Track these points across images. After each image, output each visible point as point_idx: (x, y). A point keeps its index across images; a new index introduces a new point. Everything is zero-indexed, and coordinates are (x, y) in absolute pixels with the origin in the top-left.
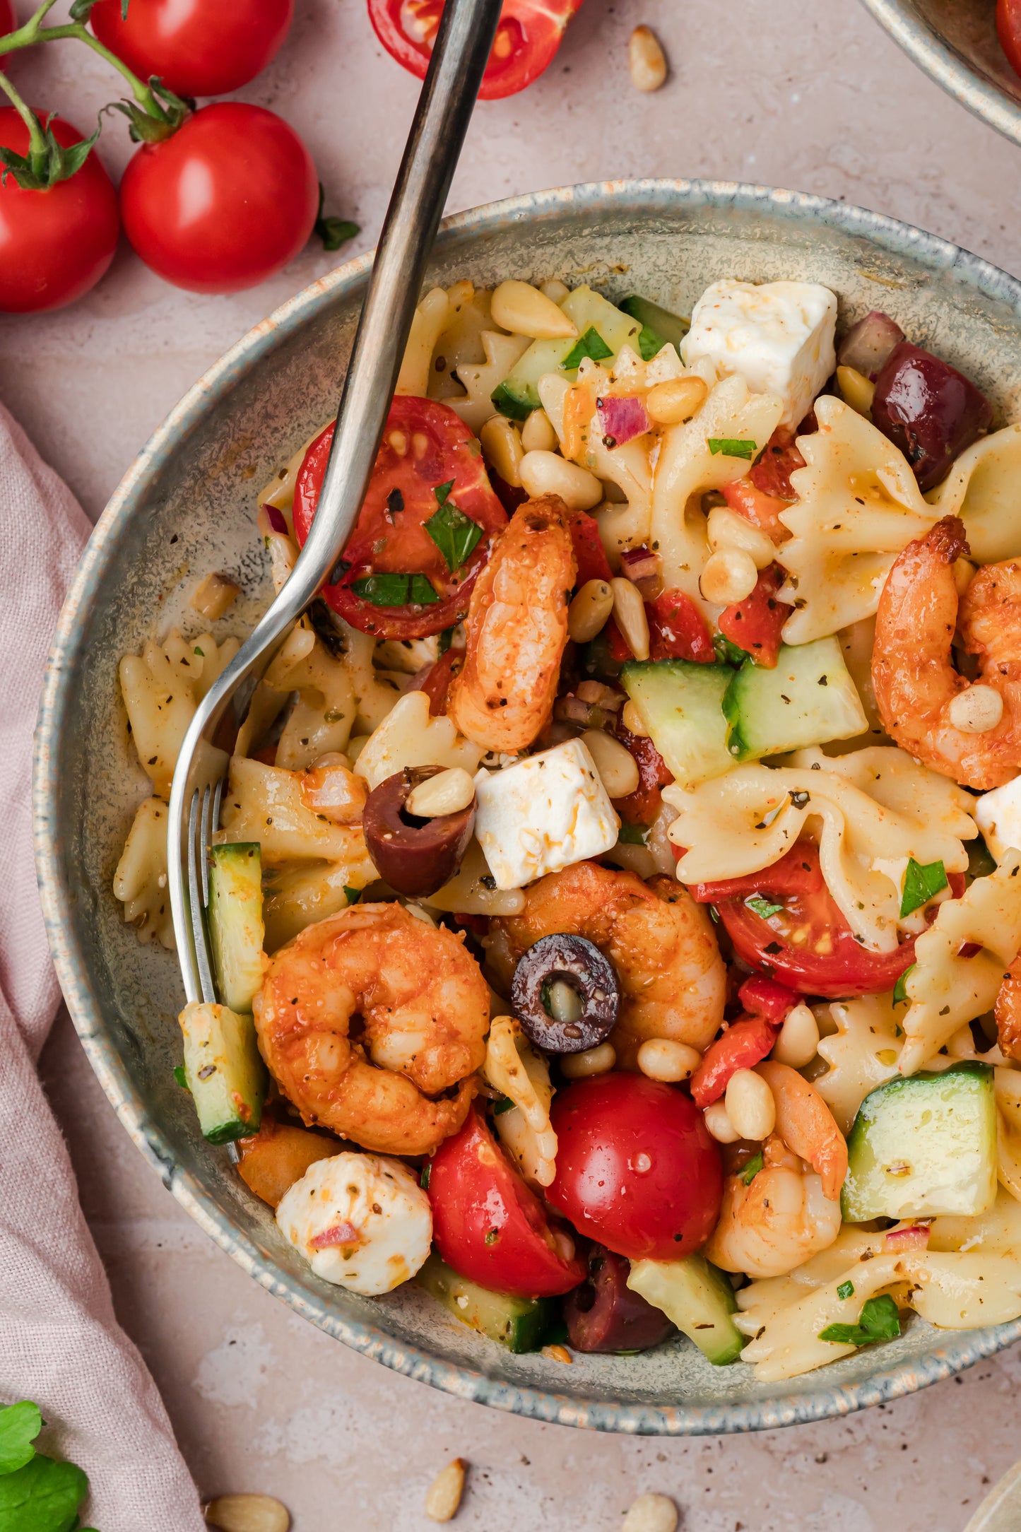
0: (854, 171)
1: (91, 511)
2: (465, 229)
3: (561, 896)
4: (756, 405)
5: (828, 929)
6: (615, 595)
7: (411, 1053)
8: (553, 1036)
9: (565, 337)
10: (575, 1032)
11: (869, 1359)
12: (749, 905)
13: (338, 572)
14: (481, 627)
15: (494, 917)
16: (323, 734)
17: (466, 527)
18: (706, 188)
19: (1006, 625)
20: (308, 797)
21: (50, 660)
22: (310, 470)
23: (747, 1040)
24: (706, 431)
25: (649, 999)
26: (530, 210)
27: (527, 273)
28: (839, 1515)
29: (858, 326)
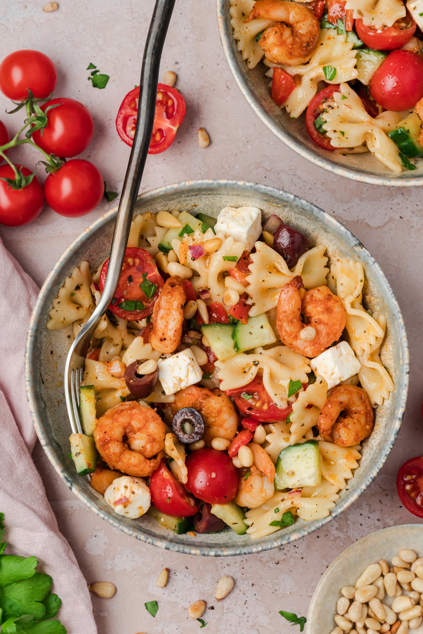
0: (269, 169)
1: (39, 285)
2: (146, 198)
3: (186, 396)
4: (237, 246)
5: (266, 402)
6: (197, 304)
7: (142, 446)
8: (185, 438)
9: (179, 227)
10: (192, 437)
11: (285, 530)
12: (242, 396)
13: (114, 301)
14: (157, 317)
15: (167, 403)
16: (113, 350)
17: (152, 286)
18: (218, 181)
19: (316, 308)
20: (108, 370)
21: (28, 333)
22: (104, 271)
23: (244, 437)
24: (222, 254)
25: (214, 426)
26: (165, 191)
27: (167, 208)
28: (283, 580)
29: (268, 219)
